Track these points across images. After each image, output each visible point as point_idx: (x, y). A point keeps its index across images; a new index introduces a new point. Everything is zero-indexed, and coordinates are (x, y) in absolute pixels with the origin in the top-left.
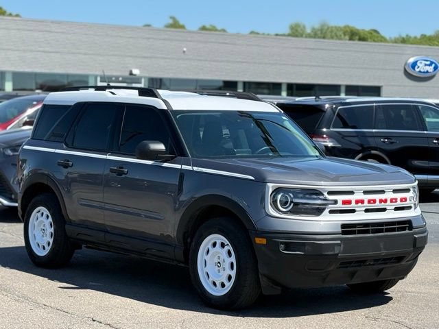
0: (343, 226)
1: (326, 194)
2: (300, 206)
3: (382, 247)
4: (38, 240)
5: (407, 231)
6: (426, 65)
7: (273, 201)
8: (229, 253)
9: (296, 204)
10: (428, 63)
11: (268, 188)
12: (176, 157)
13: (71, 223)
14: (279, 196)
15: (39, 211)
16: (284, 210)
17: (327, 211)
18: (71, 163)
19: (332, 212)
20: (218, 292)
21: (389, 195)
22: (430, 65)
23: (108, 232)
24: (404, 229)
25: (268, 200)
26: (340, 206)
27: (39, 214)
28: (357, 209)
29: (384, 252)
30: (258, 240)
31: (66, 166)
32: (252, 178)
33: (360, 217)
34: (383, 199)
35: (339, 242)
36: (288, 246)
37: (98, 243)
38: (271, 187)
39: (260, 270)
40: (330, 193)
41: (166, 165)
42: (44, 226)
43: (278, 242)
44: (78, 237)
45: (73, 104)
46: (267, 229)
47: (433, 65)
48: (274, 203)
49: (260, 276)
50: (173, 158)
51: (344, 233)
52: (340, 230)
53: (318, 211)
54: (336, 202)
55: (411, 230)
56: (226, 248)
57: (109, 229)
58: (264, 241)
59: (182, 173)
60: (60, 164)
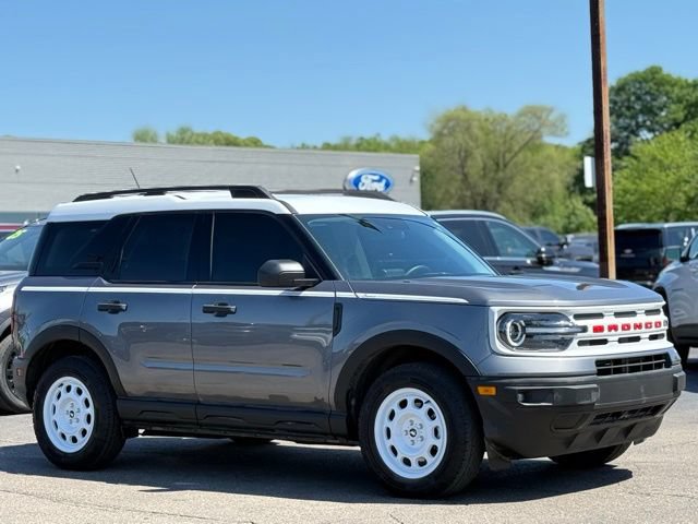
0: (599, 363)
1: (571, 318)
2: (535, 338)
3: (642, 391)
4: (62, 428)
5: (664, 369)
6: (374, 181)
7: (500, 332)
8: (431, 413)
9: (529, 336)
10: (376, 178)
11: (493, 313)
12: (320, 281)
13: (127, 398)
14: (509, 325)
15: (62, 385)
16: (515, 344)
17: (575, 342)
18: (124, 306)
19: (581, 343)
20: (415, 473)
21: (642, 318)
22: (379, 181)
23: (199, 403)
24: (659, 366)
25: (494, 330)
26: (590, 335)
27: (63, 389)
28: (609, 339)
29: (644, 399)
30: (482, 390)
31: (116, 310)
32: (465, 301)
33: (613, 350)
34: (638, 323)
35: (595, 386)
36: (528, 396)
37: (181, 423)
38: (496, 311)
39: (487, 435)
40: (578, 317)
41: (305, 293)
42: (72, 405)
43: (515, 390)
44: (141, 417)
45: (109, 218)
46: (495, 373)
47: (384, 181)
48: (502, 334)
49: (486, 443)
50: (315, 284)
51: (600, 373)
52: (594, 369)
53: (563, 343)
54: (584, 329)
55: (669, 367)
56: (426, 407)
57: (201, 399)
58: (493, 391)
59: (340, 304)
60: (102, 309)
